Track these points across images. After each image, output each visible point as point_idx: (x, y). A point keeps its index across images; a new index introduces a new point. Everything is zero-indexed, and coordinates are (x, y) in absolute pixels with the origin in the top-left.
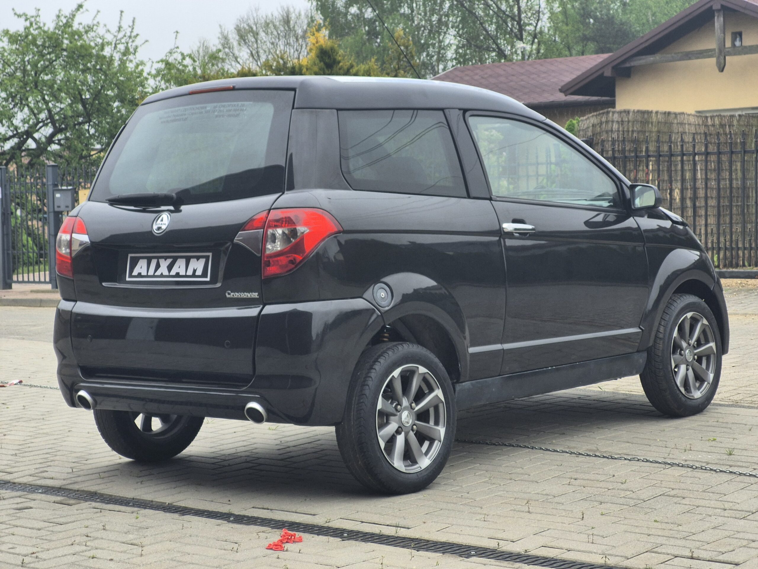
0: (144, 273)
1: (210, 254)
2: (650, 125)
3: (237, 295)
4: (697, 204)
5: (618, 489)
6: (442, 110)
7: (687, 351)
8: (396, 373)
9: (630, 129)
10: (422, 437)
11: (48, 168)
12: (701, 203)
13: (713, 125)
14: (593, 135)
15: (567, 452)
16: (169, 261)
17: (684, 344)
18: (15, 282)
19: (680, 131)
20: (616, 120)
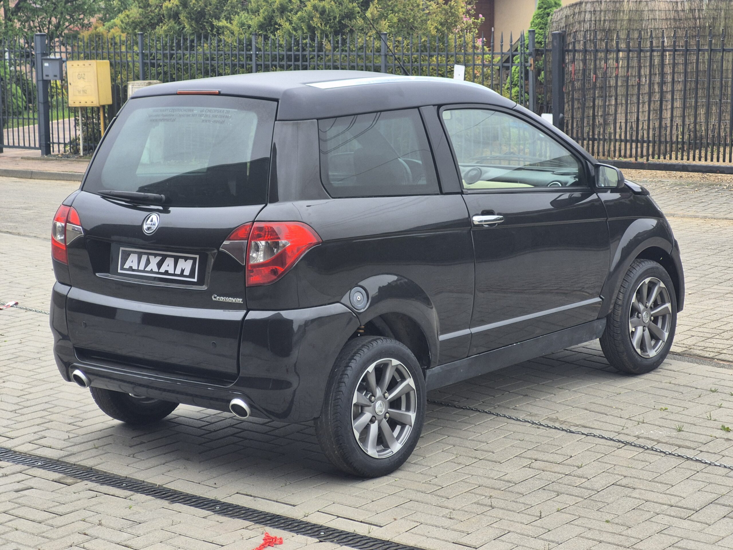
0: (135, 267)
1: (197, 256)
2: (622, 14)
3: (222, 299)
4: (665, 89)
5: (574, 476)
6: (418, 108)
7: (644, 313)
8: (371, 368)
9: (602, 19)
10: (393, 423)
11: (36, 37)
12: (668, 88)
13: (683, 11)
14: (566, 26)
15: (529, 422)
16: (159, 258)
17: (641, 307)
18: (6, 147)
19: (650, 18)
20: (588, 10)
